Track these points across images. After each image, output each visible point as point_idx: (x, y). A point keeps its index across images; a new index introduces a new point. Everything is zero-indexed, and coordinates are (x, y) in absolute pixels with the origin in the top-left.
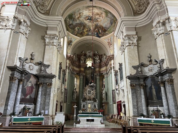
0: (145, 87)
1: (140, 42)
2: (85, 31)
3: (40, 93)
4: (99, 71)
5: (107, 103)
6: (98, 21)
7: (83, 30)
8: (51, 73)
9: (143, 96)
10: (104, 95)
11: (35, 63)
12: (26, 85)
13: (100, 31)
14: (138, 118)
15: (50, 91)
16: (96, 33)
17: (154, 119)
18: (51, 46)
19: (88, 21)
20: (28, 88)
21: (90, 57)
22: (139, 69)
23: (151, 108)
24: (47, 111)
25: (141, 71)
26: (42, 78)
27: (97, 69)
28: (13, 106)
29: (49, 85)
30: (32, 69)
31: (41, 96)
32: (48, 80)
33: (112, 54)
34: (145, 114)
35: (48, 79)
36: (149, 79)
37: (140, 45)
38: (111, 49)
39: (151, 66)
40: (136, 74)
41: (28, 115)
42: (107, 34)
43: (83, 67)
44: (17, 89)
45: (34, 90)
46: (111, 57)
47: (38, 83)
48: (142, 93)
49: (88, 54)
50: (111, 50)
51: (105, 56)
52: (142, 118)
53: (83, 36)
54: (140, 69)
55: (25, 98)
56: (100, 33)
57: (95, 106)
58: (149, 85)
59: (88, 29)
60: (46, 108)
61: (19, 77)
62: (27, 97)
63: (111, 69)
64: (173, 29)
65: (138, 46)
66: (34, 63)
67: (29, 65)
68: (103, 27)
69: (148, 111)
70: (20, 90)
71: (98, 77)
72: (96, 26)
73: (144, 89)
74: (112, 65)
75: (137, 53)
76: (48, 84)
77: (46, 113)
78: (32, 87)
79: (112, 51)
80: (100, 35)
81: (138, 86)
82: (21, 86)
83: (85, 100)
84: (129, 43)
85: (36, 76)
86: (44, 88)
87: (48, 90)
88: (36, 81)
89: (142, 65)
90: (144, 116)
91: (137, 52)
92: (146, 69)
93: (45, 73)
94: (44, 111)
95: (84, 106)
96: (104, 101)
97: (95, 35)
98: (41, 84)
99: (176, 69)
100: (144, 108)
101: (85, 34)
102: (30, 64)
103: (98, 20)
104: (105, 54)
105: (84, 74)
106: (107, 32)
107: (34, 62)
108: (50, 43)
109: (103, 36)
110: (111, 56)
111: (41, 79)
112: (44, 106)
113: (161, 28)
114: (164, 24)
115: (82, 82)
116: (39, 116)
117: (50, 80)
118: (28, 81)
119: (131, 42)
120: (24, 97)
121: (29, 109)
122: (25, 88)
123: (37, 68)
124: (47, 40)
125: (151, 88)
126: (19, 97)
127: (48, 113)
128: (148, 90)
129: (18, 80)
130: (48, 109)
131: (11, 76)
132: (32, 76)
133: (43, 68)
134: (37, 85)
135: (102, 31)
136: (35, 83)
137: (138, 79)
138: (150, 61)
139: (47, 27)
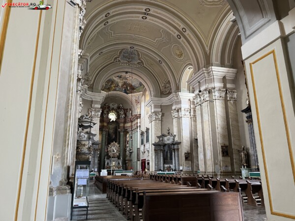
0: (164, 151)
1: (163, 117)
2: (112, 86)
4: (124, 127)
5: (131, 160)
6: (127, 79)
7: (111, 85)
9: (162, 158)
10: (127, 153)
13: (129, 88)
14: (158, 172)
17: (167, 172)
19: (118, 78)
21: (113, 109)
22: (161, 139)
23: (166, 166)
25: (162, 140)
27: (122, 125)
33: (139, 113)
34: (162, 169)
36: (167, 146)
37: (163, 120)
39: (169, 136)
40: (159, 142)
42: (135, 92)
43: (106, 122)
48: (162, 155)
49: (111, 106)
50: (137, 108)
51: (130, 112)
52: (160, 172)
53: (110, 91)
56: (128, 90)
57: (119, 163)
58: (166, 150)
59: (116, 85)
63: (137, 128)
64: (182, 116)
65: (162, 121)
68: (131, 85)
69: (164, 167)
71: (122, 134)
72: (125, 83)
73: (163, 153)
74: (139, 125)
79: (139, 109)
80: (128, 92)
81: (159, 151)
83: (109, 157)
89: (163, 136)
90: (161, 171)
91: (161, 125)
92: (166, 138)
95: (108, 164)
96: (127, 158)
97: (123, 91)
99: (181, 142)
100: (162, 165)
101: (113, 89)
104: (130, 110)
105: (107, 130)
106: (135, 91)
109: (131, 93)
110: (137, 116)
113: (176, 113)
114: (178, 111)
115: (104, 138)
119: (157, 117)
125: (167, 152)
128: (165, 154)
137: (160, 145)
138: (169, 133)
139: (92, 101)
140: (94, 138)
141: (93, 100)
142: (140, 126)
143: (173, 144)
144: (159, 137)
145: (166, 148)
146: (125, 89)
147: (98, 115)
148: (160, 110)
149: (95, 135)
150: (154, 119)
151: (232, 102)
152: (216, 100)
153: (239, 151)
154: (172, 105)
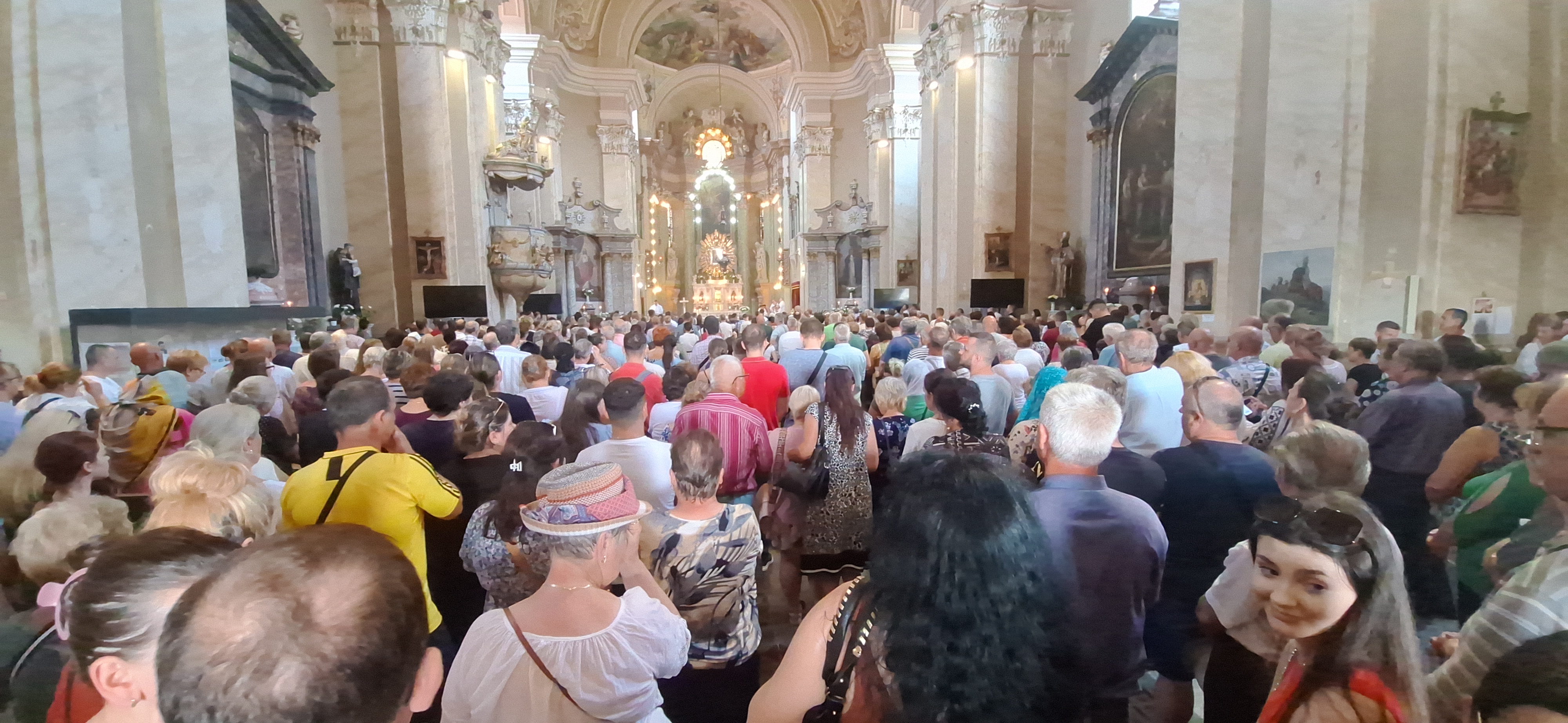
0: (837, 258)
1: (837, 144)
6: (737, 16)
7: (688, 42)
8: (627, 230)
9: (831, 278)
10: (760, 263)
11: (587, 205)
12: (579, 260)
13: (747, 49)
15: (630, 271)
16: (732, 55)
18: (617, 157)
19: (705, 12)
20: (585, 267)
22: (829, 218)
25: (833, 222)
26: (606, 242)
27: (740, 179)
30: (583, 222)
31: (613, 281)
32: (621, 246)
33: (785, 137)
35: (621, 243)
36: (847, 241)
37: (837, 153)
38: (782, 117)
39: (855, 209)
40: (822, 228)
42: (769, 63)
43: (692, 172)
46: (781, 148)
47: (602, 254)
48: (831, 270)
50: (781, 120)
51: (766, 133)
53: (687, 64)
54: (830, 216)
55: (580, 287)
56: (746, 57)
57: (734, 294)
58: (845, 255)
59: (704, 41)
61: (566, 246)
62: (585, 286)
63: (781, 185)
65: (833, 156)
66: (584, 206)
67: (575, 212)
68: (755, 38)
72: (733, 33)
73: (835, 262)
74: (786, 174)
75: (829, 176)
76: (622, 255)
78: (589, 264)
79: (786, 123)
80: (746, 63)
81: (822, 256)
84: (813, 148)
85: (594, 238)
86: (616, 264)
87: (625, 269)
88: (595, 249)
89: (837, 207)
91: (829, 171)
92: (843, 217)
93: (613, 229)
96: (759, 279)
97: (732, 62)
98: (608, 255)
99: (887, 227)
100: (831, 300)
101: (696, 58)
102: (577, 209)
103: (739, 13)
106: (768, 56)
108: (613, 148)
109: (757, 66)
110: (782, 144)
111: (605, 244)
112: (622, 302)
113: (878, 127)
117: (624, 245)
118: (581, 251)
119: (817, 145)
122: (579, 268)
124: (604, 140)
125: (847, 260)
128: (843, 265)
132: (586, 239)
133: (606, 217)
134: (601, 259)
135: (751, 50)
137: (824, 238)
138: (855, 198)
139: (598, 100)
140: (616, 220)
141: (601, 94)
142: (789, 179)
143: (867, 234)
144: (819, 212)
145: (846, 246)
146: (737, 56)
147: (621, 146)
148: (827, 117)
149: (618, 211)
150: (808, 151)
151: (1049, 60)
152: (986, 58)
153: (1049, 251)
154: (865, 97)
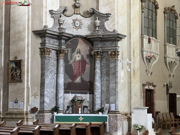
3: (98, 71)
8: (114, 31)
11: (84, 13)
12: (71, 58)
15: (116, 67)
20: (77, 65)
24: (114, 105)
26: (97, 42)
28: (55, 97)
29: (111, 55)
30: (80, 27)
31: (101, 77)
32: (109, 45)
35: (110, 42)
41: (80, 112)
44: (56, 68)
45: (88, 66)
47: (93, 53)
55: (72, 82)
60: (112, 98)
61: (55, 46)
62: (77, 80)
66: (82, 14)
67: (73, 20)
70: (62, 69)
76: (110, 53)
77: (113, 109)
78: (83, 62)
82: (62, 62)
85: (86, 39)
86: (104, 61)
87: (112, 65)
88: (89, 49)
93: (104, 31)
94: (108, 105)
98: (98, 53)
102: (75, 17)
107: (82, 10)
111: (96, 45)
112: (108, 95)
116: (100, 114)
117: (112, 44)
118: (73, 51)
120: (70, 81)
121: (82, 101)
122: (71, 65)
123: (87, 22)
126: (61, 81)
127: (116, 109)
129: (55, 51)
130: (115, 102)
131: (41, 46)
132: (80, 41)
133: (98, 22)
134: (92, 57)
136: (88, 53)
